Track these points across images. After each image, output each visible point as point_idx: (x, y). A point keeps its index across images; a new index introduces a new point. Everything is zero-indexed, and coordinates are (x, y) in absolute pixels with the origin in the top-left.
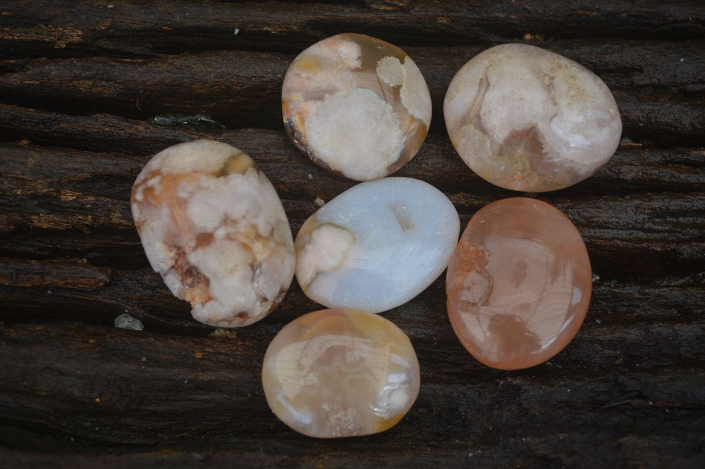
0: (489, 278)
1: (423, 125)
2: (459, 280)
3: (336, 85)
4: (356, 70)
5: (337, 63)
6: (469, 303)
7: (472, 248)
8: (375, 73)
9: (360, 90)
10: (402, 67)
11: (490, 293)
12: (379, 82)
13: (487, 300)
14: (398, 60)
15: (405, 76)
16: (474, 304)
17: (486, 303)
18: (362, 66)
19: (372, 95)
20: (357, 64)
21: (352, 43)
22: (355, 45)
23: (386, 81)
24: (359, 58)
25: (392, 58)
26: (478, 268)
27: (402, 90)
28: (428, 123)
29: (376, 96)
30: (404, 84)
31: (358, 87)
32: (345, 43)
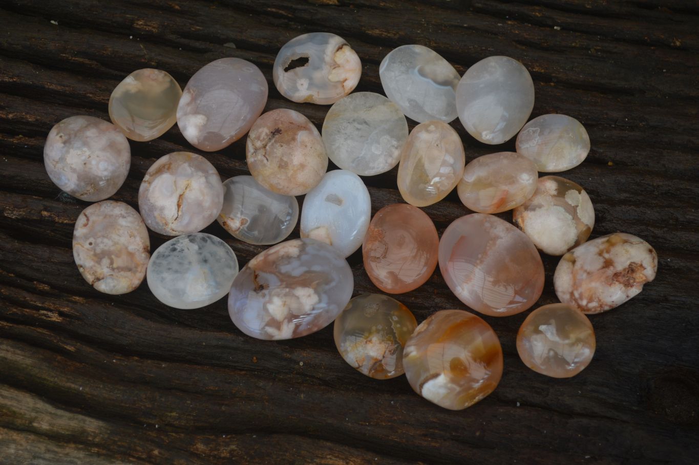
0: (386, 244)
1: (589, 228)
2: (369, 246)
3: (543, 203)
4: (554, 196)
5: (544, 191)
6: (376, 257)
7: (376, 229)
8: (564, 198)
9: (555, 207)
10: (579, 195)
11: (386, 252)
12: (567, 203)
13: (385, 255)
14: (577, 192)
15: (581, 201)
16: (378, 258)
17: (385, 257)
18: (557, 194)
19: (561, 209)
20: (555, 193)
21: (553, 181)
22: (555, 182)
23: (570, 202)
24: (556, 190)
25: (574, 191)
26: (380, 239)
27: (578, 208)
28: (592, 227)
29: (564, 210)
30: (580, 205)
31: (555, 205)
32: (549, 181)
